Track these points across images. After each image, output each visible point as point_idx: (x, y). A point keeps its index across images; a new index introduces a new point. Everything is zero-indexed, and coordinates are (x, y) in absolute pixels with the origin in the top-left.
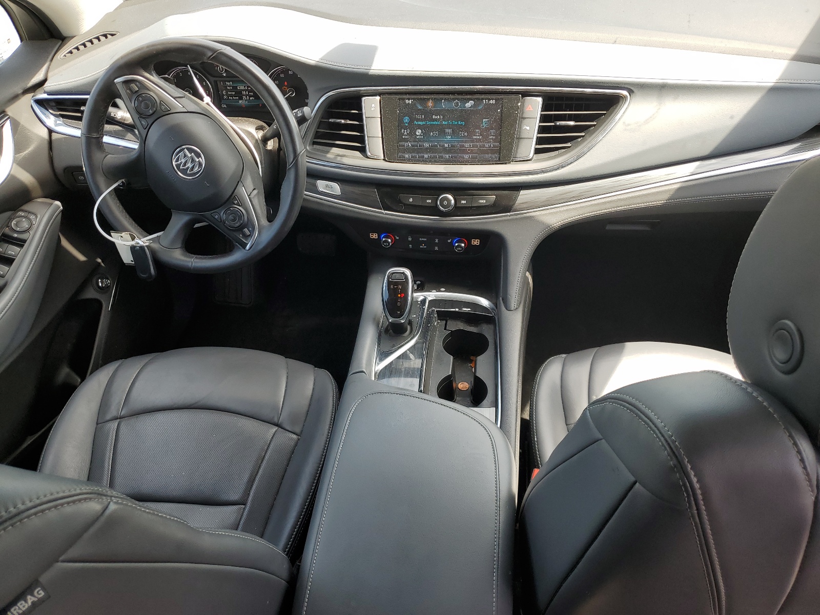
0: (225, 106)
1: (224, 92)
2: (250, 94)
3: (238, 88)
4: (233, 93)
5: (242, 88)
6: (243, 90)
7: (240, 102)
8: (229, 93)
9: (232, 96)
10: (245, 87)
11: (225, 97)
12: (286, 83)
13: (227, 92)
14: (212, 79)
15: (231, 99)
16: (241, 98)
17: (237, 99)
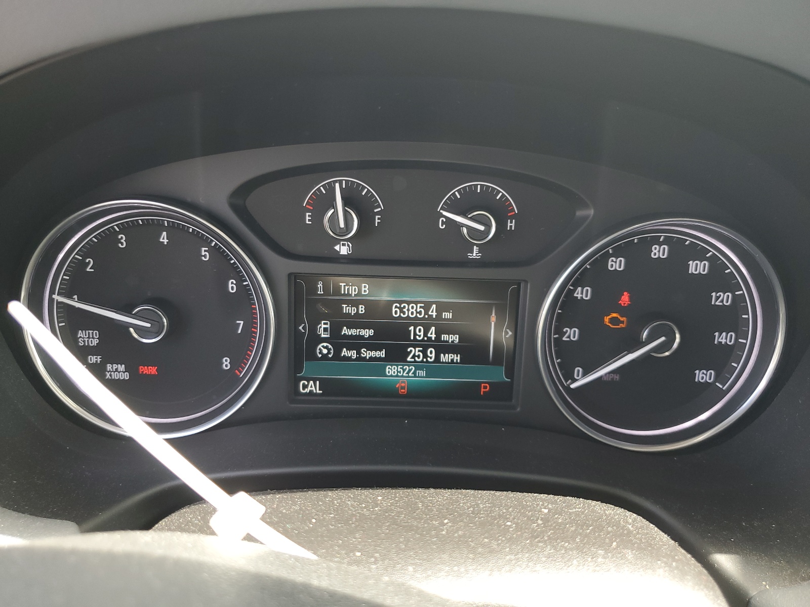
0: (313, 387)
1: (323, 328)
2: (445, 337)
3: (395, 311)
4: (367, 333)
5: (412, 311)
6: (416, 322)
7: (392, 370)
8: (345, 331)
9: (356, 343)
10: (427, 306)
11: (323, 349)
12: (625, 299)
13: (335, 331)
14: (283, 266)
15: (349, 359)
16: (397, 355)
17: (380, 359)
